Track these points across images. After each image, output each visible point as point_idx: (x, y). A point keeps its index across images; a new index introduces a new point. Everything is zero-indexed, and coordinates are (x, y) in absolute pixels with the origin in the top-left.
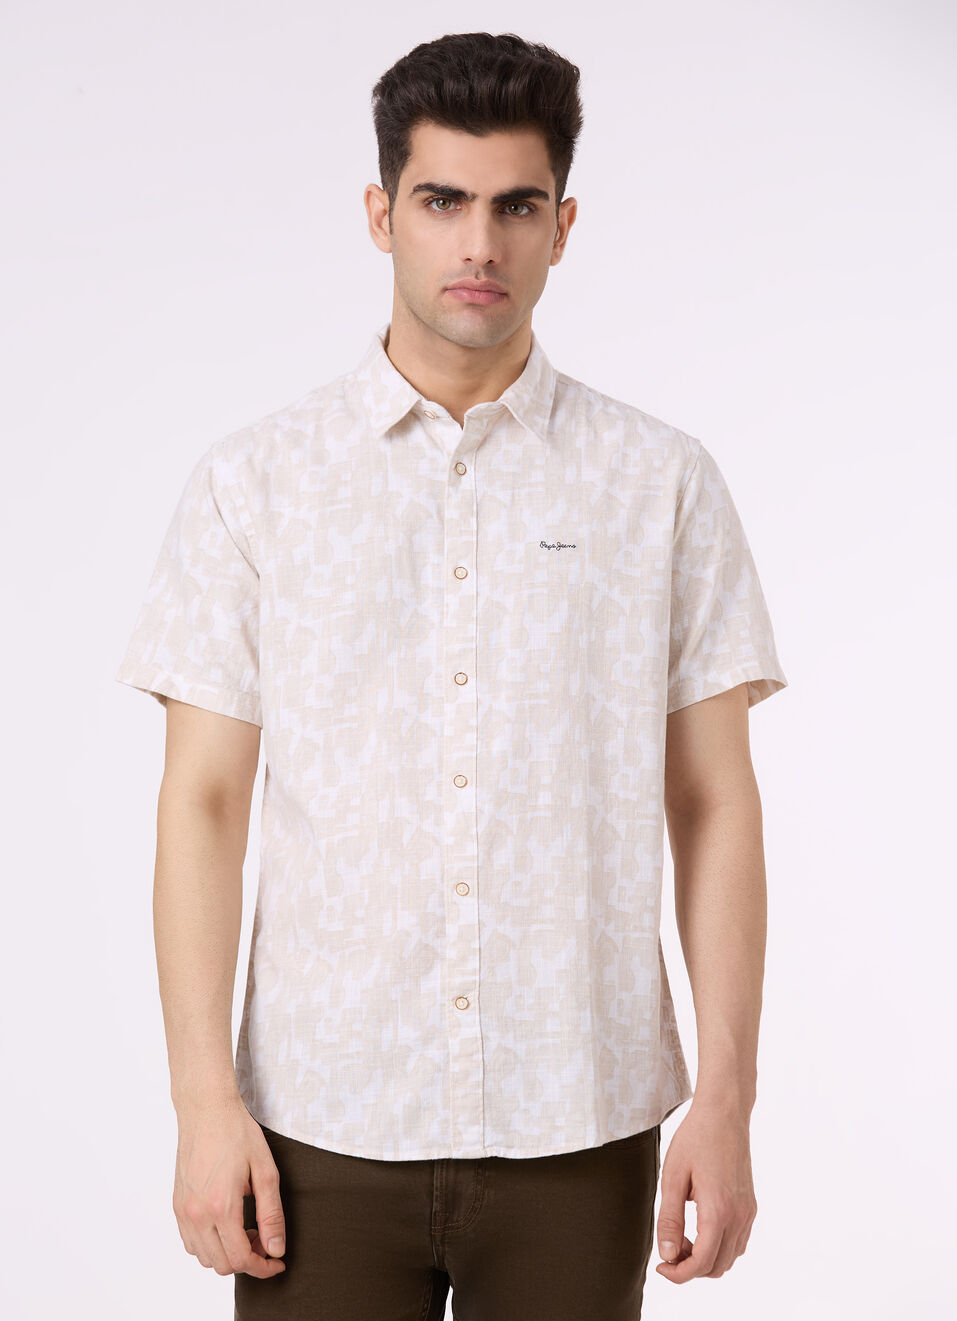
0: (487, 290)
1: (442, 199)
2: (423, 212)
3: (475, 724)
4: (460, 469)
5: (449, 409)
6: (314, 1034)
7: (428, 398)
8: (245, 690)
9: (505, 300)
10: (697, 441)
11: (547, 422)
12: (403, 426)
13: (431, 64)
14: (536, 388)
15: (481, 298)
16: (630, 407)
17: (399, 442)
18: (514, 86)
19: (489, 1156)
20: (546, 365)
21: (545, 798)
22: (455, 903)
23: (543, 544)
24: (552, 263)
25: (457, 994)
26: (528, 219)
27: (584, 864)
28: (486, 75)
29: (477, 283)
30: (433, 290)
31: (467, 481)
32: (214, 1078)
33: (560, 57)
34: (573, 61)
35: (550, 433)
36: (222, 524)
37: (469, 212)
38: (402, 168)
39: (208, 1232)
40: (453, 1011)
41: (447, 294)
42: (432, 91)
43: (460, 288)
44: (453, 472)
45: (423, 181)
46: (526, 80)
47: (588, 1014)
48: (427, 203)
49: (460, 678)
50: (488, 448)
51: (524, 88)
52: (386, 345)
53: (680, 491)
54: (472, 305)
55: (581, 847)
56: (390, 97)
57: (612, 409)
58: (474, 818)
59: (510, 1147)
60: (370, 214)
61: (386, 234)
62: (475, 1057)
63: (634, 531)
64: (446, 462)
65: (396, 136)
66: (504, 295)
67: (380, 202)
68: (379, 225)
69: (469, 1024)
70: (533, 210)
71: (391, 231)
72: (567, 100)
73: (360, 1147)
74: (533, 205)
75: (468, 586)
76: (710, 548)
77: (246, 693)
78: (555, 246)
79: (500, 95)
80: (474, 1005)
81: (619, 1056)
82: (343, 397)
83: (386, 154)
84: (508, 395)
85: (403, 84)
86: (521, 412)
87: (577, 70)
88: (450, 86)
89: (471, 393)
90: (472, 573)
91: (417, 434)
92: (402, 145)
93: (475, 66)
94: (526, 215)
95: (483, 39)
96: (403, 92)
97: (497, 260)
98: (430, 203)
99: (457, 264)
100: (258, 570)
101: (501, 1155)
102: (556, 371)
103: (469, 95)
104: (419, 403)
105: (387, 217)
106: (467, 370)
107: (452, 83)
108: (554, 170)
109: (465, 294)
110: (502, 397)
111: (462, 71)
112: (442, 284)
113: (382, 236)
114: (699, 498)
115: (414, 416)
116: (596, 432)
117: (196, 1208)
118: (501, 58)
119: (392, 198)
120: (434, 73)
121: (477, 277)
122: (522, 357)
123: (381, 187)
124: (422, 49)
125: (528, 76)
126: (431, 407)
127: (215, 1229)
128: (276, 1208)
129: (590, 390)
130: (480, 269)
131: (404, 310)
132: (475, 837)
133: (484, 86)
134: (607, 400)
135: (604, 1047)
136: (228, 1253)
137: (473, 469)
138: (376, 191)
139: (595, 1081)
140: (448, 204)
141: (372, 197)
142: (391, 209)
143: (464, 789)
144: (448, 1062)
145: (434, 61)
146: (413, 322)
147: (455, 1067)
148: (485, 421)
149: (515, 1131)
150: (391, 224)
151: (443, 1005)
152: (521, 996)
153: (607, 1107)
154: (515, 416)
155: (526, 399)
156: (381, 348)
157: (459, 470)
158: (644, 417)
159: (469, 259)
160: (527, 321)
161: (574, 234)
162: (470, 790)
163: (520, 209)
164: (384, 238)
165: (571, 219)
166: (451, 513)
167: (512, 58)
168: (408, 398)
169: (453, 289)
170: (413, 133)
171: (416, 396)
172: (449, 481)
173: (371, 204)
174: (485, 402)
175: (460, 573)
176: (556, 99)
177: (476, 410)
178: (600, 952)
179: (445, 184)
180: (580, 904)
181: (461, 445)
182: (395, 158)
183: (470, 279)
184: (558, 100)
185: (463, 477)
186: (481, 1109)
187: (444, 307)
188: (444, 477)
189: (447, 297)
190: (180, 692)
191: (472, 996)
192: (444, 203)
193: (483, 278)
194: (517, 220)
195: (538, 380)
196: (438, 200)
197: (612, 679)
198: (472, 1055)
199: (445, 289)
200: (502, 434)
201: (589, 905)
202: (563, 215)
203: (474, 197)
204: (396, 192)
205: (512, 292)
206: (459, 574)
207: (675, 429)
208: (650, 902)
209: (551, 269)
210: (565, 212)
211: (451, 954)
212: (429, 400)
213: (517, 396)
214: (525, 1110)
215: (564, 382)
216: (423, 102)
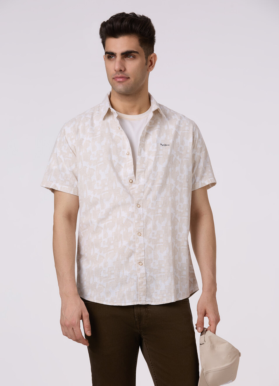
3: (143, 191)
6: (100, 275)
8: (75, 187)
19: (147, 304)
21: (160, 211)
22: (138, 238)
23: (161, 144)
25: (139, 262)
26: (133, 59)
27: (170, 228)
32: (72, 289)
36: (67, 143)
39: (71, 330)
40: (138, 266)
47: (172, 267)
48: (108, 57)
52: (110, 96)
53: (193, 132)
55: (169, 224)
58: (142, 216)
59: (152, 302)
62: (144, 278)
66: (129, 78)
69: (143, 270)
70: (134, 57)
73: (115, 303)
74: (134, 55)
80: (144, 264)
81: (179, 278)
82: (99, 110)
97: (123, 70)
101: (150, 304)
112: (112, 77)
117: (68, 323)
121: (118, 75)
127: (73, 329)
128: (89, 323)
130: (119, 72)
132: (142, 221)
135: (176, 276)
136: (76, 335)
139: (174, 285)
143: (139, 208)
144: (137, 279)
147: (139, 281)
149: (153, 298)
151: (135, 265)
152: (155, 263)
153: (177, 291)
162: (141, 209)
178: (175, 251)
180: (170, 238)
186: (146, 292)
187: (114, 83)
190: (58, 188)
191: (143, 262)
193: (120, 75)
197: (177, 180)
198: (143, 278)
199: (113, 79)
201: (172, 239)
203: (116, 54)
208: (186, 239)
211: (137, 251)
214: (156, 292)
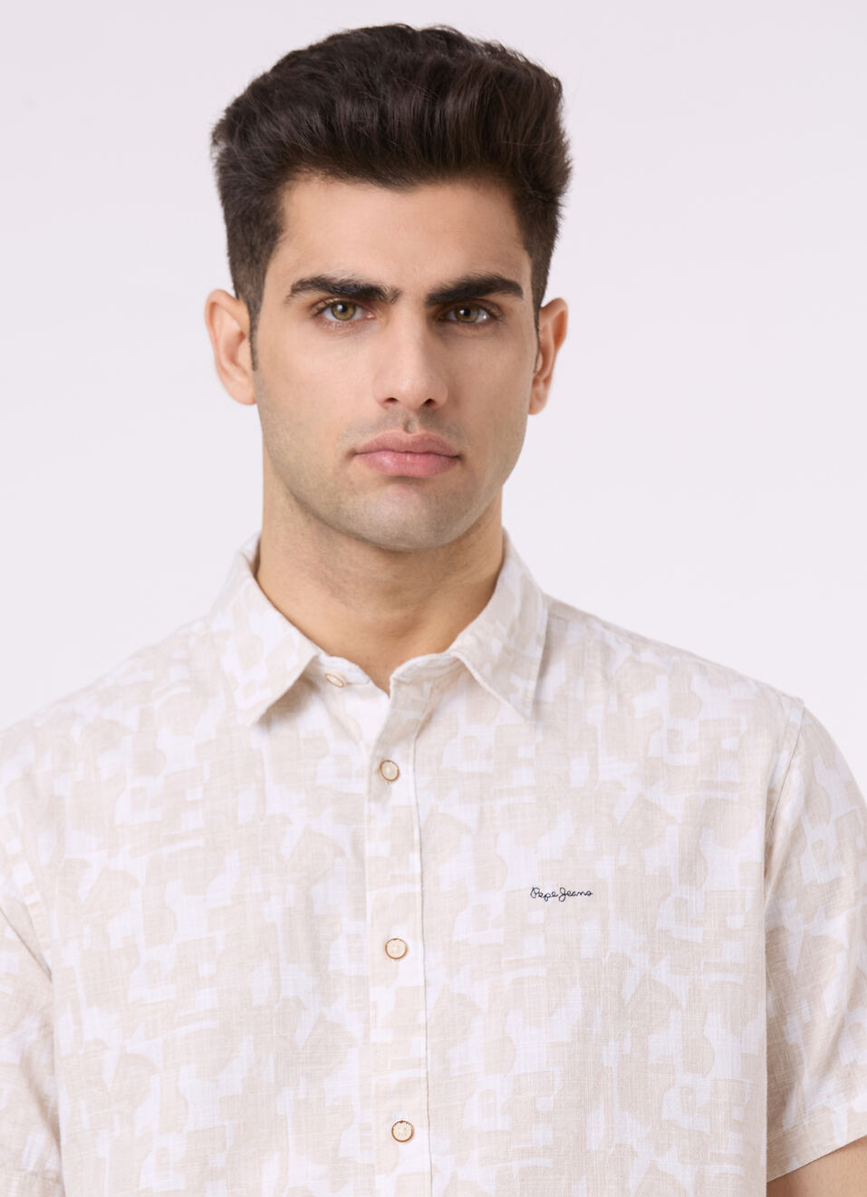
0: (427, 451)
1: (341, 303)
2: (310, 326)
4: (388, 770)
5: (366, 668)
7: (331, 653)
8: (31, 1168)
9: (458, 467)
10: (796, 702)
11: (532, 685)
12: (290, 703)
13: (312, 76)
14: (512, 630)
15: (417, 466)
16: (679, 651)
17: (282, 730)
18: (456, 106)
20: (529, 587)
23: (536, 892)
24: (532, 410)
26: (488, 329)
28: (406, 89)
29: (407, 438)
30: (330, 456)
31: (402, 792)
33: (527, 63)
34: (551, 68)
35: (537, 702)
37: (387, 322)
38: (268, 256)
41: (356, 461)
42: (317, 120)
43: (379, 450)
44: (375, 778)
45: (307, 273)
46: (474, 94)
48: (316, 312)
49: (402, 1132)
50: (436, 733)
51: (472, 106)
52: (256, 567)
53: (771, 791)
54: (402, 479)
56: (244, 137)
57: (647, 656)
60: (215, 341)
61: (245, 373)
63: (692, 865)
64: (363, 758)
65: (256, 202)
66: (458, 458)
67: (234, 319)
68: (233, 359)
70: (496, 316)
71: (254, 365)
72: (544, 128)
74: (499, 307)
75: (410, 972)
76: (835, 883)
77: (33, 1174)
78: (535, 382)
79: (432, 118)
83: (239, 236)
84: (465, 645)
85: (266, 112)
86: (487, 669)
87: (557, 81)
88: (346, 109)
89: (401, 635)
90: (416, 949)
91: (314, 716)
92: (267, 216)
93: (387, 75)
94: (484, 324)
95: (398, 34)
96: (266, 127)
97: (441, 399)
98: (321, 311)
99: (371, 408)
100: (49, 962)
102: (546, 598)
103: (381, 122)
104: (315, 662)
105: (245, 346)
106: (392, 593)
107: (349, 105)
108: (529, 248)
109: (387, 459)
110: (454, 645)
111: (366, 84)
112: (347, 445)
113: (240, 378)
114: (808, 800)
115: (308, 683)
116: (620, 696)
118: (430, 59)
119: (254, 309)
120: (318, 90)
121: (406, 429)
122: (489, 571)
123: (232, 293)
124: (294, 59)
125: (478, 87)
126: (336, 667)
129: (606, 626)
130: (412, 415)
131: (282, 501)
133: (405, 107)
134: (637, 642)
137: (410, 768)
138: (224, 301)
140: (350, 311)
141: (218, 313)
142: (253, 328)
145: (317, 71)
146: (299, 519)
148: (427, 687)
150: (253, 352)
154: (477, 676)
155: (496, 646)
156: (247, 574)
157: (384, 770)
158: (703, 666)
159: (392, 400)
160: (493, 509)
161: (566, 360)
163: (473, 315)
164: (242, 381)
165: (559, 335)
166: (376, 847)
167: (449, 60)
168: (295, 655)
169: (366, 452)
170: (286, 195)
171: (308, 651)
172: (370, 791)
173: (217, 323)
174: (423, 654)
175: (395, 949)
176: (526, 126)
177: (409, 669)
179: (345, 277)
181: (387, 729)
182: (257, 240)
183: (395, 433)
184: (529, 131)
185: (394, 785)
187: (352, 483)
188: (360, 787)
189: (358, 466)
192: (344, 310)
193: (418, 430)
194: (469, 332)
195: (517, 614)
196: (333, 306)
199: (353, 454)
200: (458, 709)
202: (545, 329)
203: (396, 294)
204: (260, 297)
205: (470, 452)
206: (393, 952)
207: (757, 683)
209: (531, 419)
210: (548, 323)
212: (332, 655)
213: (480, 643)
215: (560, 614)
216: (303, 139)
